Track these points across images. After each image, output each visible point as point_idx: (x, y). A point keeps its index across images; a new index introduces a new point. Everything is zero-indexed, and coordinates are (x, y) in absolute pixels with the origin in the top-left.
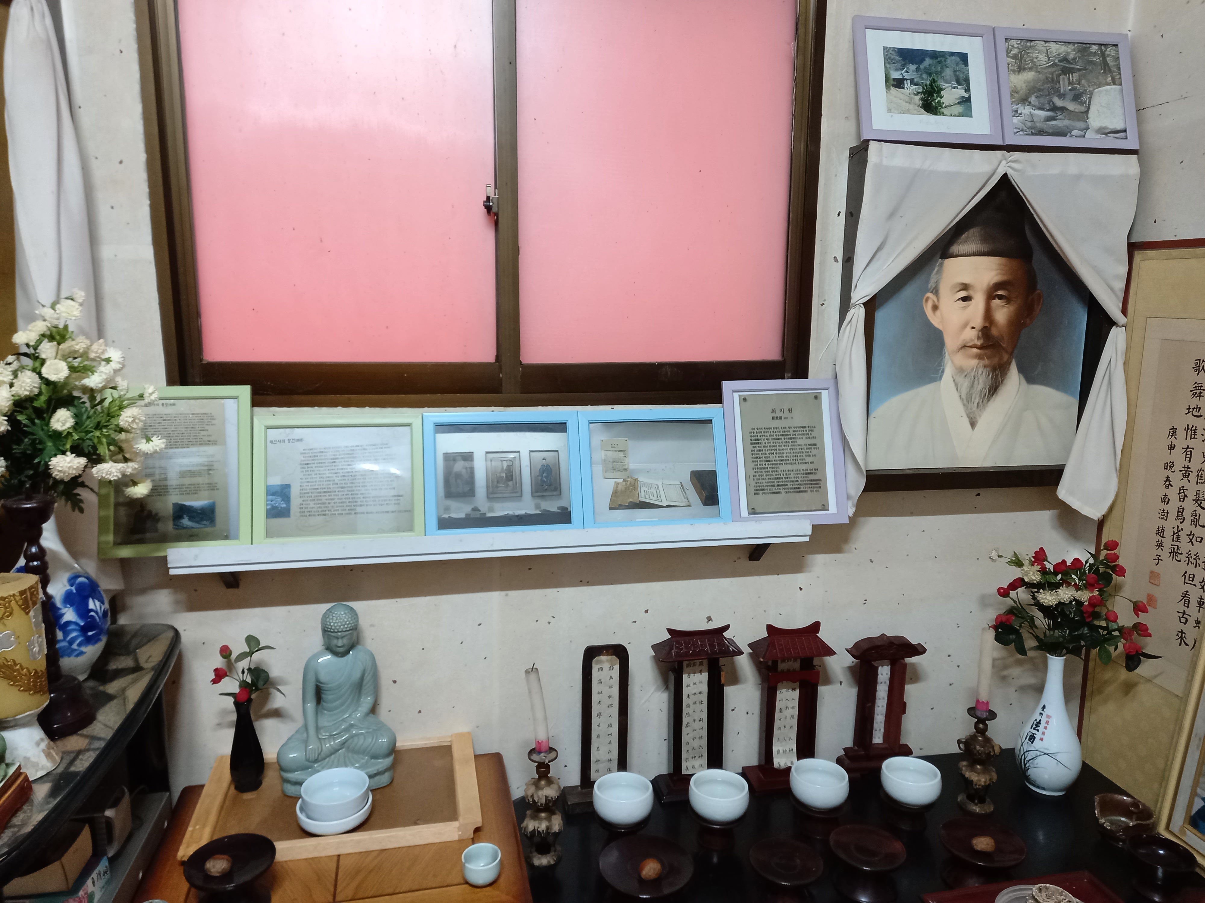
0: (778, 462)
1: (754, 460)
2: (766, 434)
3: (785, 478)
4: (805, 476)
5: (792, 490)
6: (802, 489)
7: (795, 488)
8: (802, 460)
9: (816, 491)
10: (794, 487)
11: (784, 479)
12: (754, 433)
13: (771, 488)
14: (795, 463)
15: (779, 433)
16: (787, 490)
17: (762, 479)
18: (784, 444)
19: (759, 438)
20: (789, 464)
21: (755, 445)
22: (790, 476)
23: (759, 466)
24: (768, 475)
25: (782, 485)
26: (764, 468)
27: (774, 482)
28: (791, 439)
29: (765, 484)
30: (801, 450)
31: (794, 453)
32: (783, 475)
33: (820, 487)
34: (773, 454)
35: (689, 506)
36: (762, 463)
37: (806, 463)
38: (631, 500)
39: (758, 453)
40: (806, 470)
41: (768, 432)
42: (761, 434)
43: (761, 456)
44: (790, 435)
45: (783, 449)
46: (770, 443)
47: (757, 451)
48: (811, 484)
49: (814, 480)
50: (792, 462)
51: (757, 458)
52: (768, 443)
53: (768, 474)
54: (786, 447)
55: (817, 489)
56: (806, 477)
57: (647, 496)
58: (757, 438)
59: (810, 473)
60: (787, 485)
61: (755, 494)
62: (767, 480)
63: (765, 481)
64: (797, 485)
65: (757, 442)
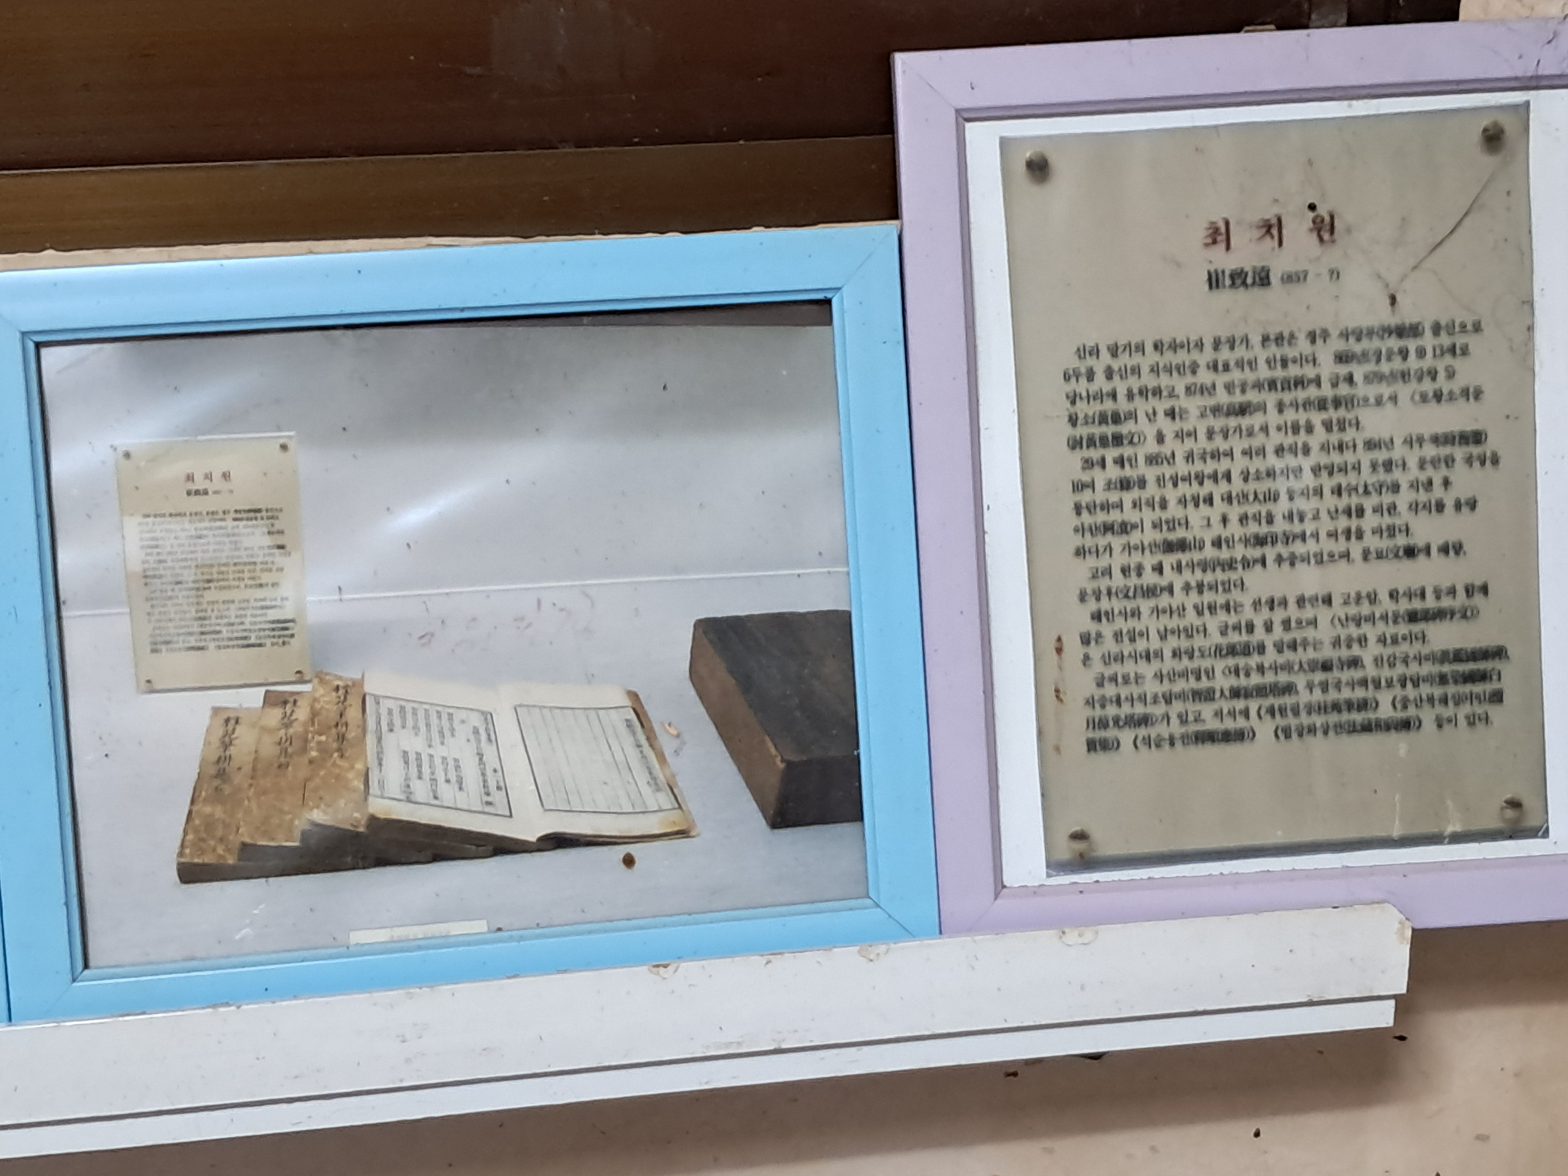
0: (1239, 552)
1: (1089, 541)
2: (1165, 381)
3: (1279, 648)
4: (1403, 629)
5: (1318, 720)
6: (1385, 711)
7: (1336, 707)
8: (1392, 531)
9: (1471, 721)
10: (1333, 695)
11: (1271, 656)
12: (1090, 375)
13: (1192, 707)
14: (1346, 555)
15: (1250, 376)
16: (1292, 721)
17: (1135, 657)
18: (1276, 438)
19: (1123, 405)
20: (1306, 559)
21: (1095, 454)
22: (1310, 633)
23: (1118, 580)
24: (1177, 632)
25: (1261, 691)
26: (1150, 592)
27: (1210, 674)
28: (1322, 405)
29: (1151, 687)
30: (1382, 476)
31: (1338, 491)
32: (1269, 627)
33: (1497, 697)
34: (1209, 500)
35: (683, 833)
36: (1136, 558)
37: (1411, 552)
38: (318, 816)
39: (1114, 497)
40: (1410, 595)
41: (1180, 369)
42: (1134, 383)
43: (1130, 515)
44: (1318, 382)
45: (1271, 474)
46: (1193, 434)
47: (1109, 486)
48: (1443, 679)
49: (1458, 656)
50: (1328, 545)
51: (1108, 528)
52: (1180, 436)
53: (1173, 623)
54: (1290, 461)
55: (1479, 710)
56: (1410, 638)
57: (421, 790)
58: (1108, 406)
59: (1439, 615)
60: (1289, 689)
61: (1092, 746)
62: (1169, 664)
63: (1156, 665)
64: (1352, 685)
65: (1109, 430)
